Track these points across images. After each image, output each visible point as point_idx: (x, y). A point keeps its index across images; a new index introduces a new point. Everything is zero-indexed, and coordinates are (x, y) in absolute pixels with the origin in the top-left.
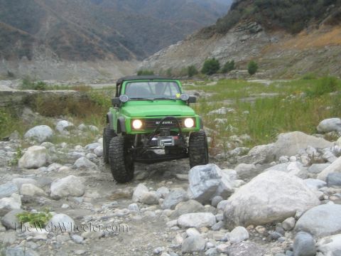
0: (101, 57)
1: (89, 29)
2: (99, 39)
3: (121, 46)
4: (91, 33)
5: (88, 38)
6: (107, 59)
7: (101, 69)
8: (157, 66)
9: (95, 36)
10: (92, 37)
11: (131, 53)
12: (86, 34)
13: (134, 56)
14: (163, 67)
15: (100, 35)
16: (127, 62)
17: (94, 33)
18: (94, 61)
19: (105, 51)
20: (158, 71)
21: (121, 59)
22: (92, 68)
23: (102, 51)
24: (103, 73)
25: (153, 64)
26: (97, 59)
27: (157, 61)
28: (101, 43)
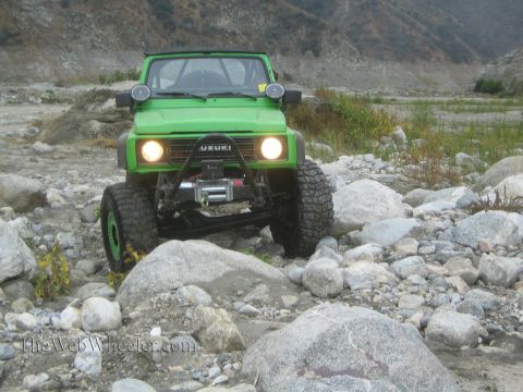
0: (426, 57)
1: (409, 13)
2: (424, 28)
3: (458, 39)
4: (411, 19)
5: (407, 27)
6: (433, 59)
7: (423, 74)
8: (508, 74)
9: (418, 24)
10: (412, 25)
11: (473, 52)
12: (404, 20)
13: (477, 57)
14: (517, 75)
15: (425, 23)
16: (465, 66)
17: (416, 18)
18: (413, 62)
19: (431, 48)
20: (509, 83)
21: (457, 61)
22: (409, 73)
23: (427, 48)
24: (426, 82)
25: (502, 69)
26: (418, 60)
27: (509, 66)
28: (426, 34)
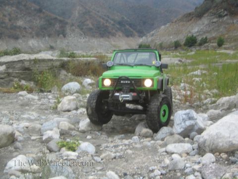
0: (114, 35)
1: (105, 16)
2: (112, 22)
3: (127, 27)
4: (106, 18)
5: (105, 22)
6: (117, 36)
7: (113, 43)
8: (152, 41)
9: (109, 20)
10: (107, 21)
11: (134, 32)
12: (103, 19)
13: (136, 34)
14: (157, 41)
15: (112, 20)
16: (131, 38)
17: (108, 18)
18: (108, 37)
19: (116, 31)
20: (153, 45)
21: (128, 36)
22: (107, 43)
23: (114, 31)
24: (115, 46)
25: (150, 39)
26: (110, 36)
27: (153, 37)
28: (113, 25)
